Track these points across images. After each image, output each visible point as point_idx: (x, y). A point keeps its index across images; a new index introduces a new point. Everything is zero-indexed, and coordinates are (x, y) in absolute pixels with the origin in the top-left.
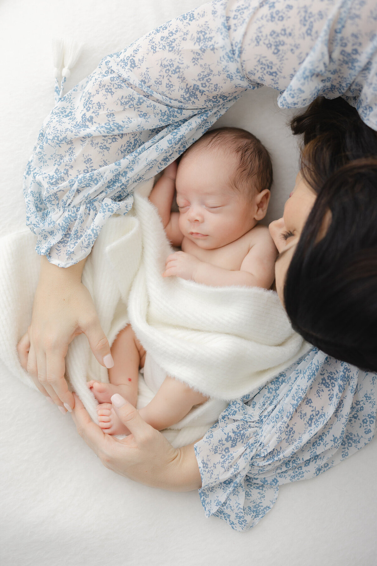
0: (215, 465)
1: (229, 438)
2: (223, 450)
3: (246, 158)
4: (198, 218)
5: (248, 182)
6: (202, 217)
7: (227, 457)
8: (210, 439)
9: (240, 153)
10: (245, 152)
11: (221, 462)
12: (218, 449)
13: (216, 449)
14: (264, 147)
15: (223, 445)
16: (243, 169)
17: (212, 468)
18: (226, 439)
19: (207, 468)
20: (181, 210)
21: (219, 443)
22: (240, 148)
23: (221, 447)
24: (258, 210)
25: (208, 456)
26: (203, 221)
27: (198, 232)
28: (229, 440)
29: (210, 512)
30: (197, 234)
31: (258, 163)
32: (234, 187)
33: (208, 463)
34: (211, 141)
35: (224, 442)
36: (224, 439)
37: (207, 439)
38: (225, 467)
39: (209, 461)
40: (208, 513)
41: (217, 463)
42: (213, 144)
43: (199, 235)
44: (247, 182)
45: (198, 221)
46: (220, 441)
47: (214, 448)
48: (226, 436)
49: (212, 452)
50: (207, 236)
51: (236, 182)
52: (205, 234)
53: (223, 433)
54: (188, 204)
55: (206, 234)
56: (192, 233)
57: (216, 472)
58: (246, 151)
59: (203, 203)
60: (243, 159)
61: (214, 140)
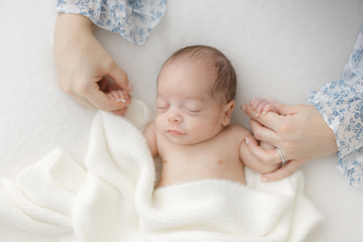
0: (350, 140)
1: (357, 115)
2: (355, 126)
3: (222, 72)
5: (222, 93)
7: (359, 131)
8: (343, 121)
10: (222, 67)
11: (355, 136)
12: (351, 127)
13: (349, 128)
15: (354, 122)
16: (219, 82)
17: (349, 143)
18: (355, 116)
19: (344, 145)
21: (350, 122)
23: (353, 125)
25: (344, 136)
26: (182, 121)
27: (177, 130)
28: (357, 116)
29: (346, 169)
33: (345, 140)
34: (194, 54)
35: (354, 120)
36: (353, 117)
37: (341, 122)
38: (359, 139)
39: (345, 139)
40: (345, 169)
41: (352, 138)
42: (196, 56)
45: (178, 121)
46: (351, 120)
47: (347, 127)
48: (354, 114)
49: (346, 131)
51: (214, 92)
53: (350, 113)
57: (352, 145)
61: (196, 54)
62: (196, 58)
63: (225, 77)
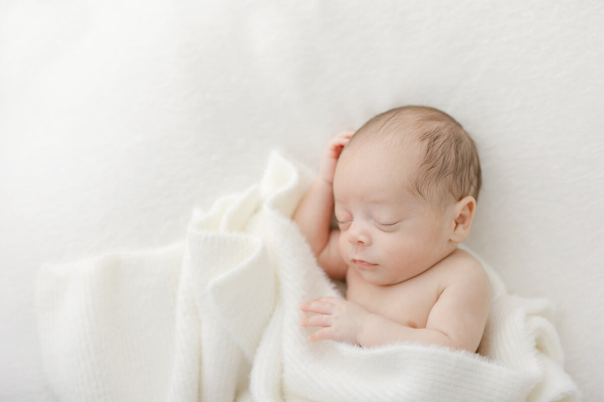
3: (435, 148)
4: (362, 238)
5: (439, 185)
6: (368, 236)
9: (426, 142)
10: (434, 140)
14: (466, 134)
16: (431, 166)
20: (341, 226)
22: (427, 134)
24: (456, 228)
26: (370, 244)
27: (363, 259)
30: (362, 262)
31: (454, 157)
32: (416, 193)
34: (384, 125)
42: (385, 129)
43: (365, 263)
44: (437, 184)
45: (363, 243)
50: (376, 266)
51: (420, 186)
52: (372, 263)
54: (351, 218)
55: (375, 263)
56: (355, 261)
58: (436, 139)
59: (369, 216)
60: (430, 150)
61: (388, 124)
62: (386, 130)
63: (443, 157)
